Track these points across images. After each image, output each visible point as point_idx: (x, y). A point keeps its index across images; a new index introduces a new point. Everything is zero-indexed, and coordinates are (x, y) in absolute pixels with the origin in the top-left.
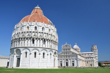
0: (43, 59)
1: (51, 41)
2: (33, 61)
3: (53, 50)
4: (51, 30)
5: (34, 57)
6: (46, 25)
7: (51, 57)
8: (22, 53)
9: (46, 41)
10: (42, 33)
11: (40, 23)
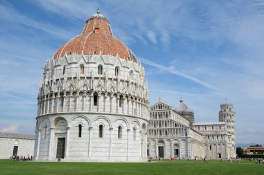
0: (118, 141)
1: (136, 99)
2: (95, 145)
3: (139, 119)
4: (135, 73)
5: (98, 136)
6: (122, 60)
7: (135, 136)
8: (69, 126)
9: (124, 99)
10: (116, 80)
11: (110, 57)
